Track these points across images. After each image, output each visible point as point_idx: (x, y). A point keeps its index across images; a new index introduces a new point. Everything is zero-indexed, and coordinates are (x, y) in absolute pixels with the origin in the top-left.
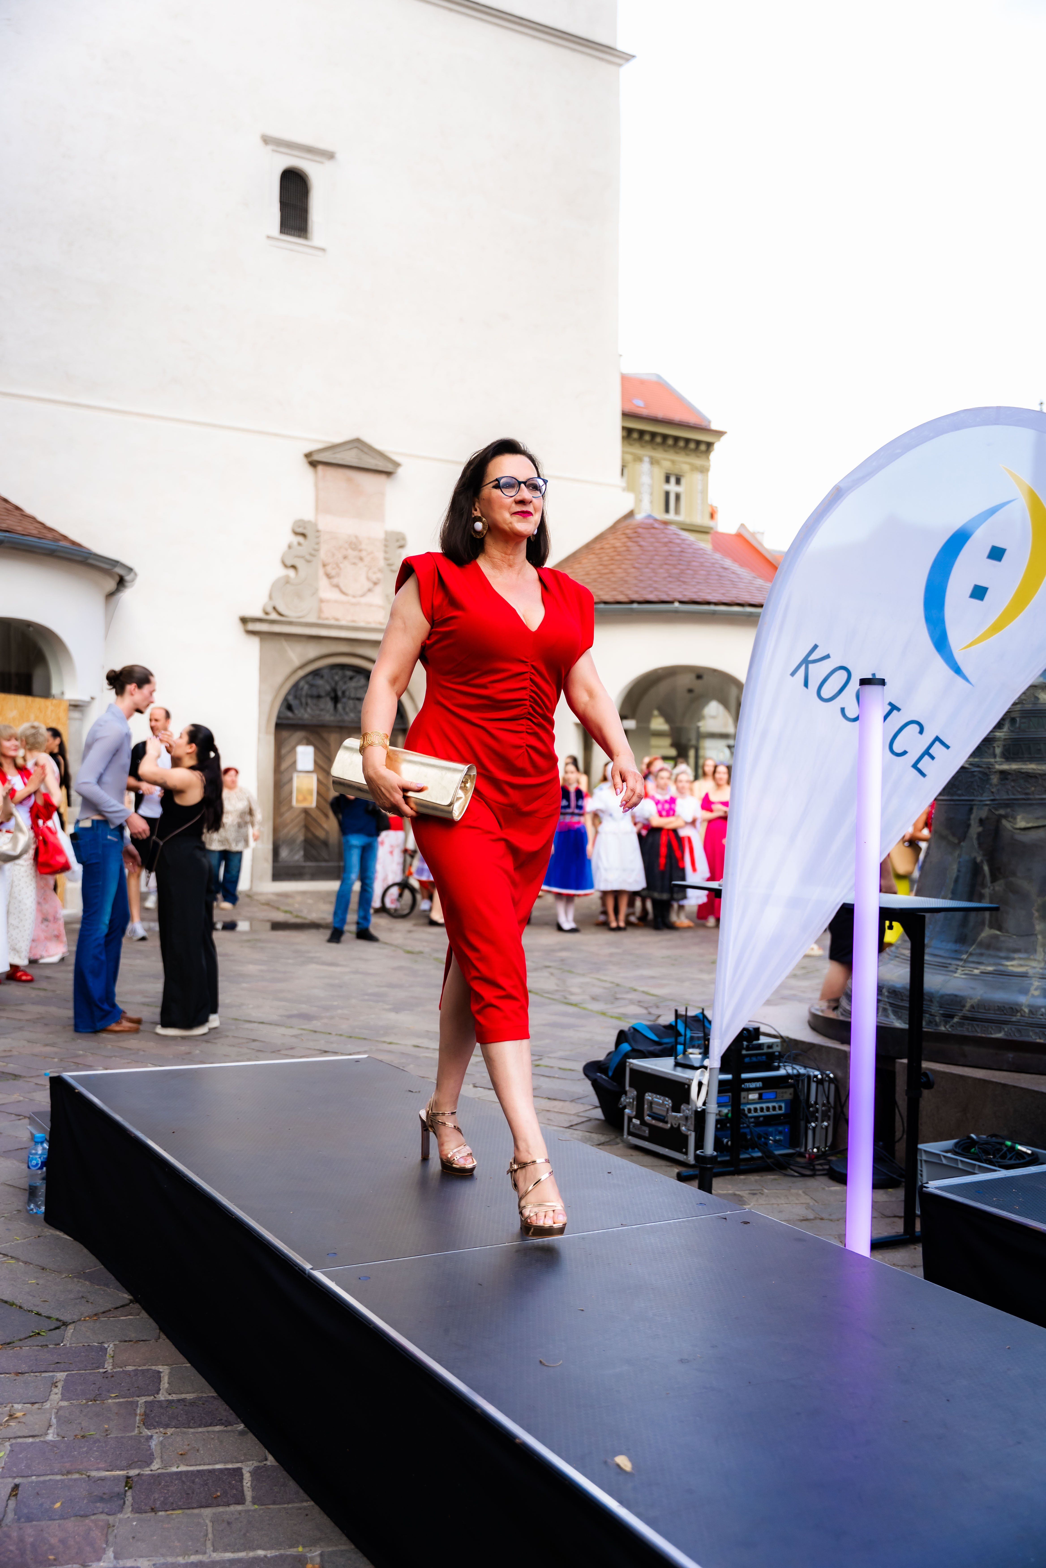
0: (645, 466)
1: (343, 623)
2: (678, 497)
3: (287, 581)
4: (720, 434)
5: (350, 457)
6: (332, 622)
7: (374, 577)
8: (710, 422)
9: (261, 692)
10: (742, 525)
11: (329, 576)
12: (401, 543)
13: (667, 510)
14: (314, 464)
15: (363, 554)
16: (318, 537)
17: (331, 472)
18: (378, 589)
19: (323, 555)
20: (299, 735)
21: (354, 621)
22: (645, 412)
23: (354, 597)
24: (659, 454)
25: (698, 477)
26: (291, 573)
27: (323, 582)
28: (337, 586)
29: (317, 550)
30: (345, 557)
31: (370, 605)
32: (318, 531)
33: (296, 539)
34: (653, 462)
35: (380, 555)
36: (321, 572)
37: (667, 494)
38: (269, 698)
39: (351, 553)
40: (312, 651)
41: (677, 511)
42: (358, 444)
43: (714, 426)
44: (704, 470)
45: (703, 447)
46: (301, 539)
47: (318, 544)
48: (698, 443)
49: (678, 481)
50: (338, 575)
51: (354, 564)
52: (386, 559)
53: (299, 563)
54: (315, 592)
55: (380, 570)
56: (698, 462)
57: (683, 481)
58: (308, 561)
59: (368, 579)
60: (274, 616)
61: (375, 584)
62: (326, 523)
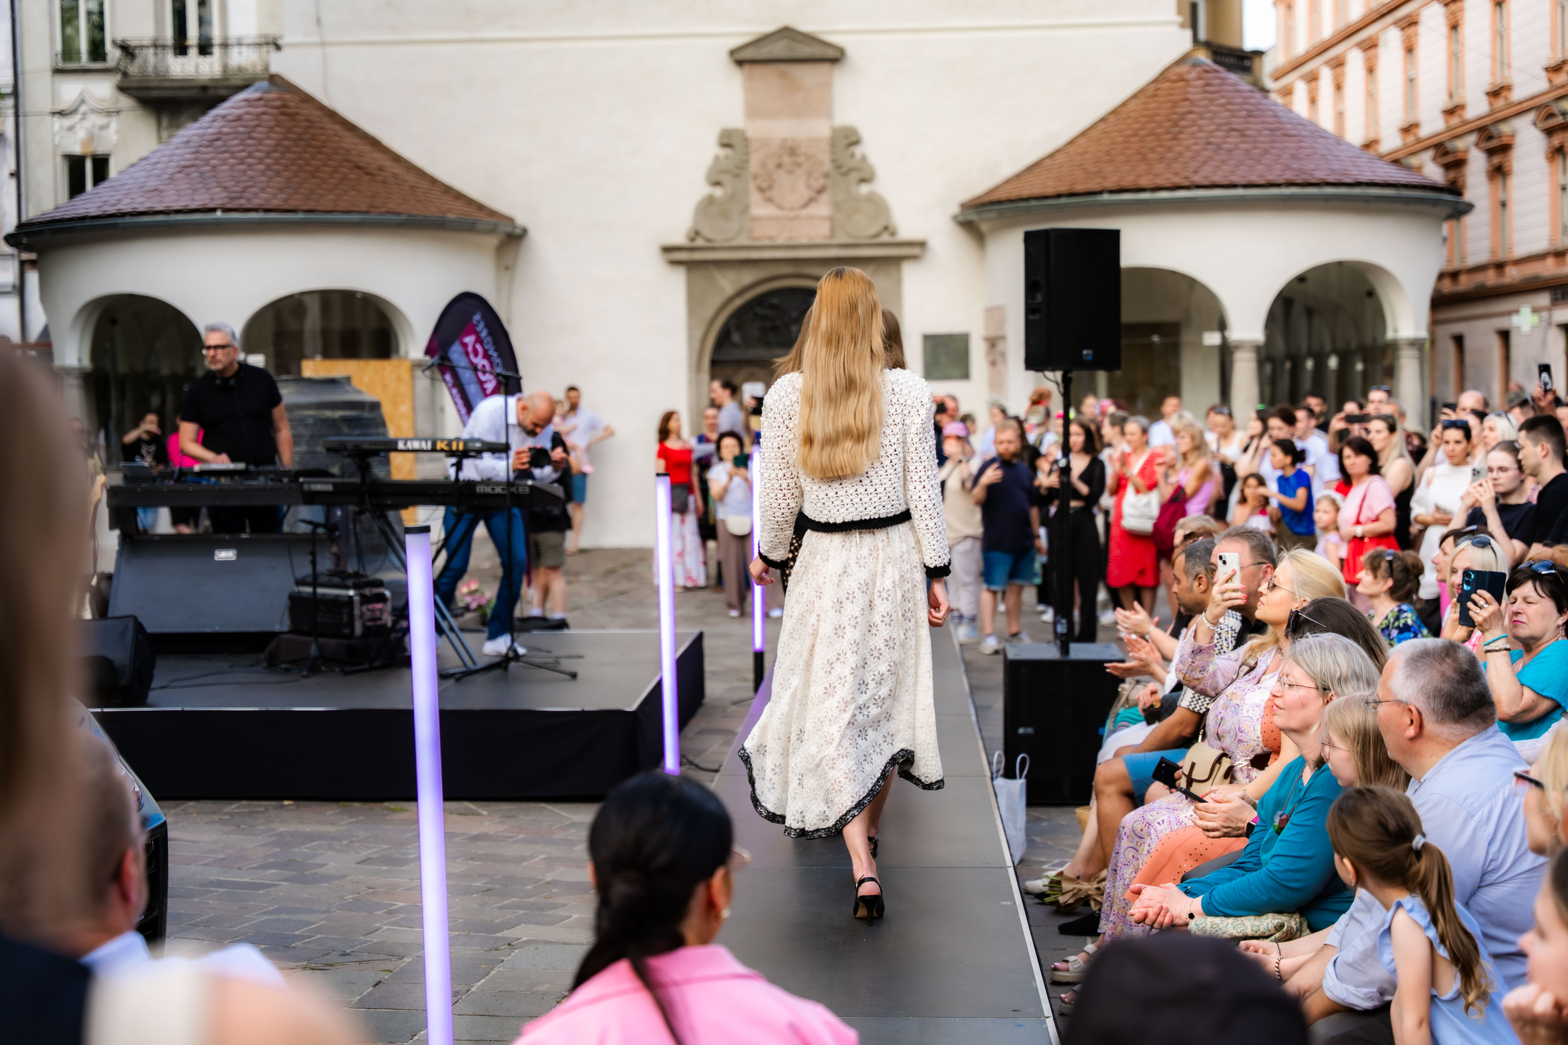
1: (780, 241)
3: (710, 201)
5: (778, 49)
6: (766, 242)
7: (817, 184)
9: (691, 328)
11: (761, 190)
12: (853, 139)
14: (740, 63)
15: (801, 159)
16: (747, 146)
17: (759, 70)
18: (825, 198)
19: (754, 165)
20: (745, 371)
21: (791, 238)
23: (792, 209)
26: (718, 192)
27: (755, 197)
28: (770, 200)
29: (746, 162)
30: (779, 166)
31: (811, 218)
32: (746, 140)
33: (722, 152)
35: (826, 158)
36: (752, 186)
38: (699, 334)
39: (786, 160)
40: (748, 277)
42: (786, 33)
46: (728, 151)
47: (747, 154)
50: (770, 187)
51: (790, 172)
52: (834, 161)
53: (724, 178)
54: (745, 209)
55: (826, 175)
58: (737, 176)
59: (809, 187)
60: (700, 242)
61: (820, 191)
62: (756, 130)
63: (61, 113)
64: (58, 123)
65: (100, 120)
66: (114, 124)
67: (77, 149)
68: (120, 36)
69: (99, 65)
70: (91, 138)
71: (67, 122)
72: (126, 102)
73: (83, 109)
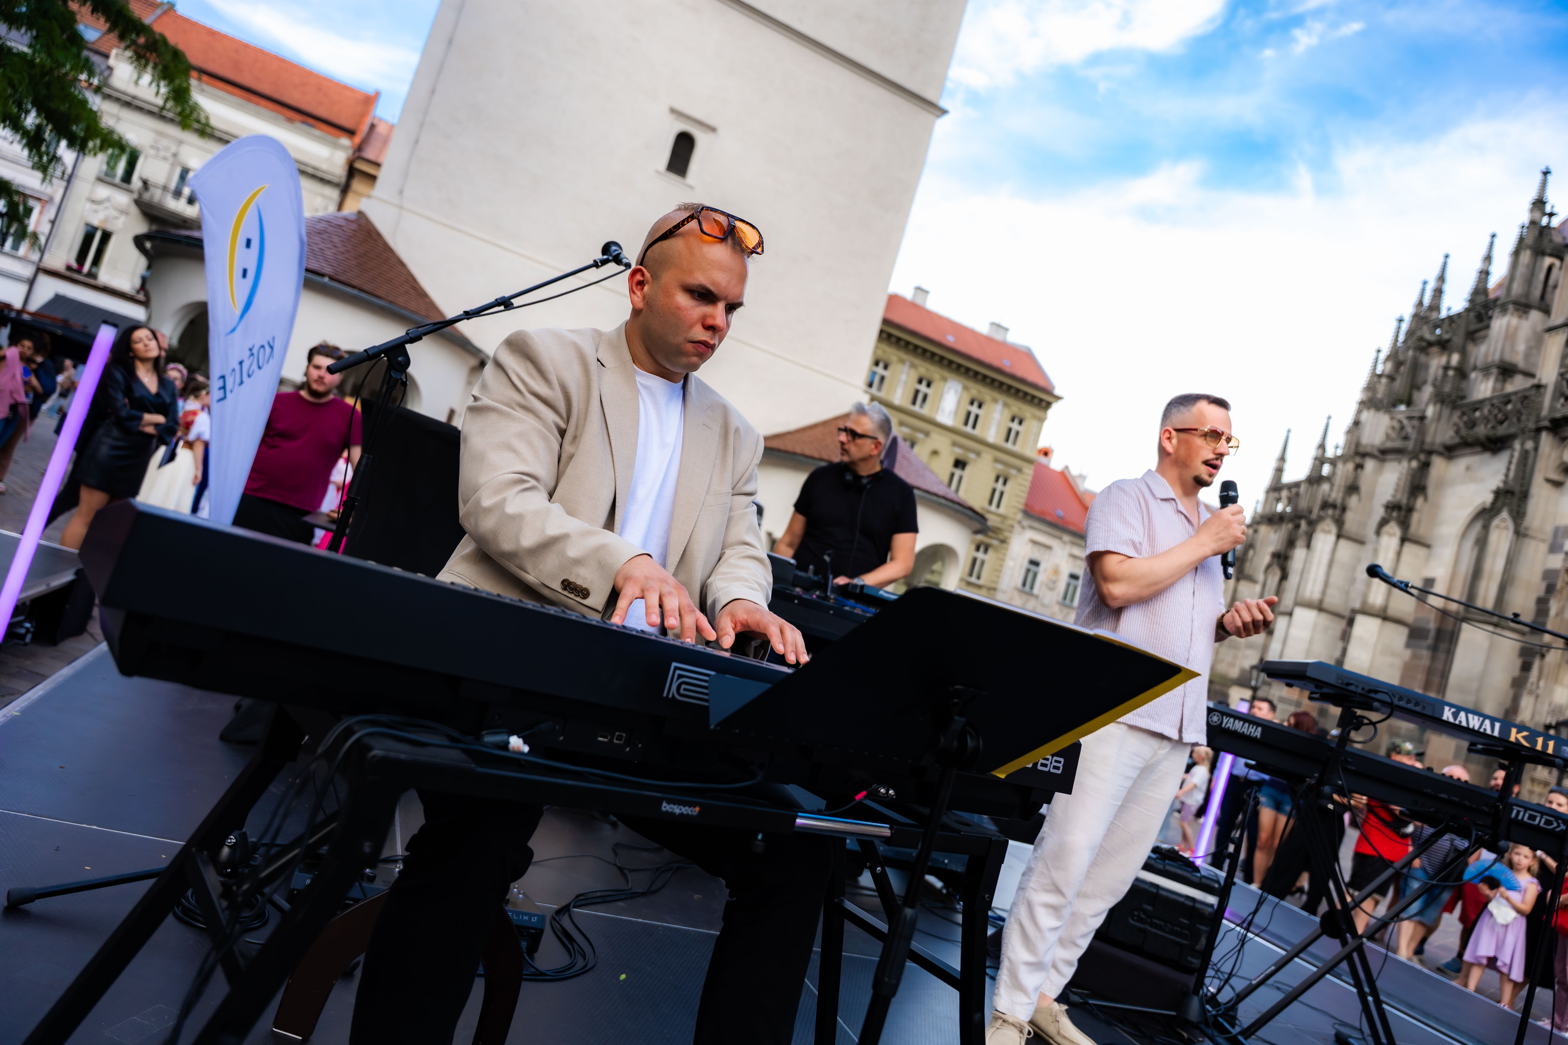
0: (999, 407)
2: (1017, 433)
4: (1058, 398)
8: (1054, 388)
10: (1067, 467)
13: (1007, 440)
22: (1008, 369)
24: (1011, 401)
25: (1035, 424)
34: (1006, 405)
37: (1010, 430)
41: (1014, 443)
43: (1057, 392)
44: (1042, 420)
45: (1044, 404)
48: (1041, 400)
49: (1020, 423)
56: (1038, 413)
57: (1024, 424)
63: (93, 202)
64: (88, 206)
65: (115, 213)
66: (123, 219)
67: (95, 222)
68: (145, 176)
69: (125, 185)
70: (106, 220)
71: (95, 207)
72: (134, 210)
73: (107, 204)
